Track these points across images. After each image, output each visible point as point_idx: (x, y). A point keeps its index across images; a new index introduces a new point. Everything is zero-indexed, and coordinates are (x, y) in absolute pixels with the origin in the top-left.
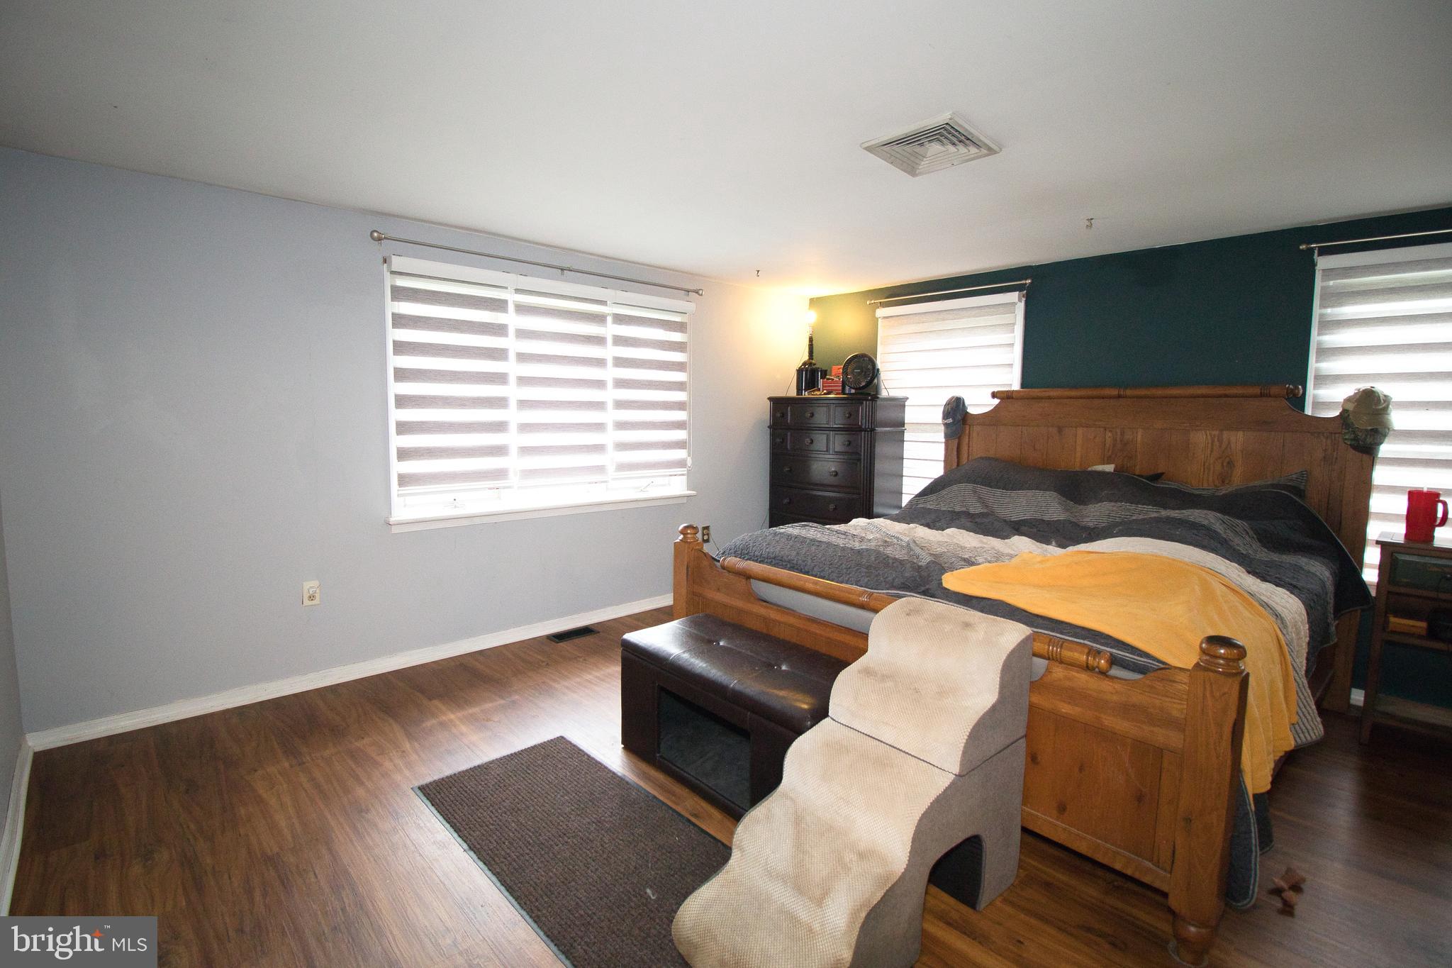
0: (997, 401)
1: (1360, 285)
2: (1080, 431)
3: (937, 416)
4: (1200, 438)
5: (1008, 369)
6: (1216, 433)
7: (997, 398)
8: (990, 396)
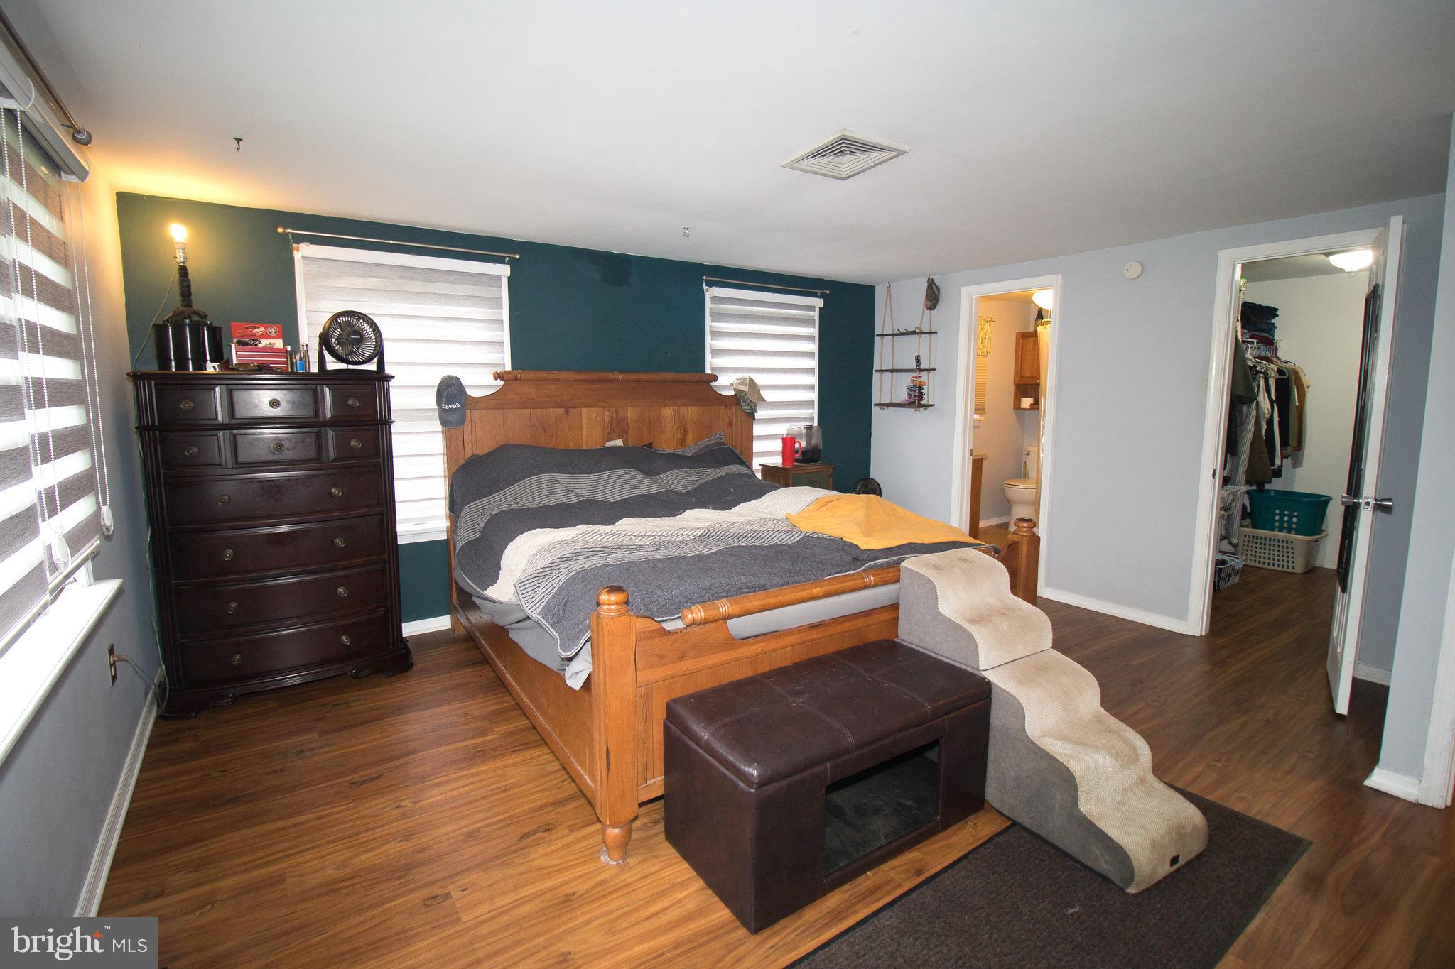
0: (500, 383)
1: (726, 310)
2: (584, 411)
3: (429, 400)
4: (667, 412)
5: (498, 348)
6: (676, 408)
7: (502, 379)
8: (492, 377)
